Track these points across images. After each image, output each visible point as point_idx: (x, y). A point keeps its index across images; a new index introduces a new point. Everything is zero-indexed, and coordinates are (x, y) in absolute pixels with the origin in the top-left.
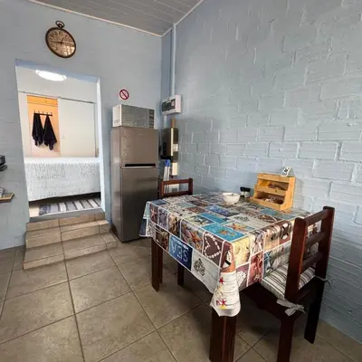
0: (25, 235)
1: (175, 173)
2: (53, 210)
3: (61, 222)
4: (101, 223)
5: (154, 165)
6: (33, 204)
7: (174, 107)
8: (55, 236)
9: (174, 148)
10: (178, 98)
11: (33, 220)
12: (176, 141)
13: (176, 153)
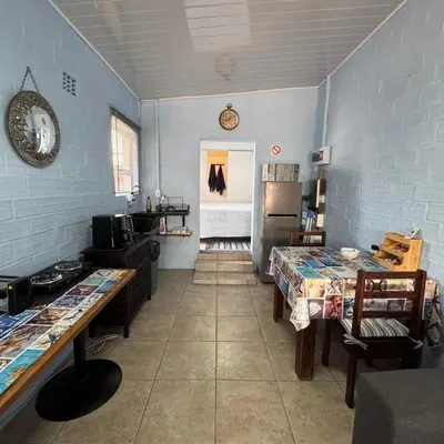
0: (196, 262)
1: (320, 224)
2: (215, 247)
3: (218, 257)
4: (247, 263)
5: (295, 216)
6: (203, 240)
7: (321, 159)
8: (213, 266)
9: (320, 199)
10: (326, 150)
11: (201, 252)
12: (323, 192)
13: (322, 205)
